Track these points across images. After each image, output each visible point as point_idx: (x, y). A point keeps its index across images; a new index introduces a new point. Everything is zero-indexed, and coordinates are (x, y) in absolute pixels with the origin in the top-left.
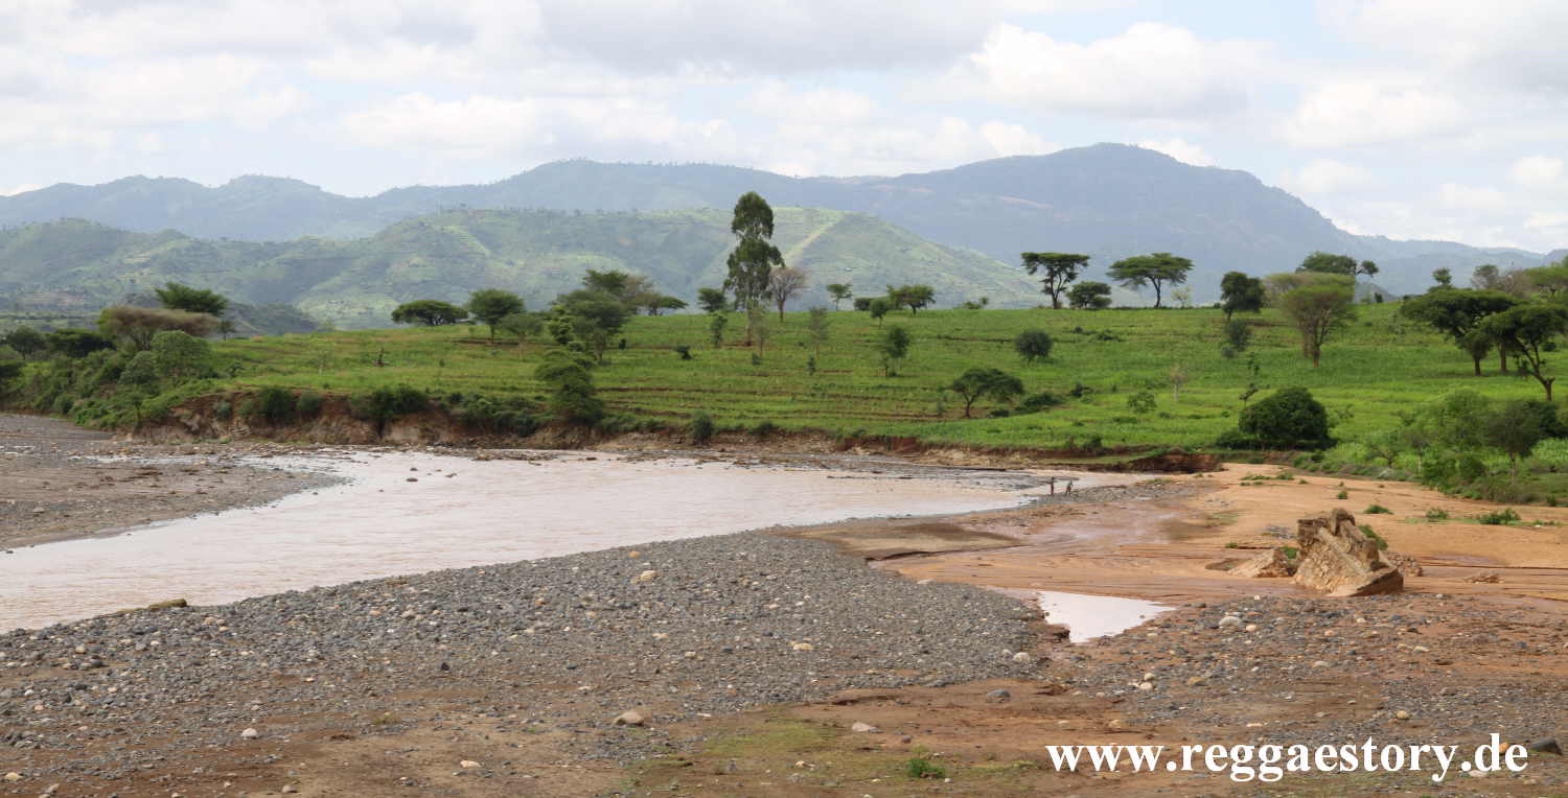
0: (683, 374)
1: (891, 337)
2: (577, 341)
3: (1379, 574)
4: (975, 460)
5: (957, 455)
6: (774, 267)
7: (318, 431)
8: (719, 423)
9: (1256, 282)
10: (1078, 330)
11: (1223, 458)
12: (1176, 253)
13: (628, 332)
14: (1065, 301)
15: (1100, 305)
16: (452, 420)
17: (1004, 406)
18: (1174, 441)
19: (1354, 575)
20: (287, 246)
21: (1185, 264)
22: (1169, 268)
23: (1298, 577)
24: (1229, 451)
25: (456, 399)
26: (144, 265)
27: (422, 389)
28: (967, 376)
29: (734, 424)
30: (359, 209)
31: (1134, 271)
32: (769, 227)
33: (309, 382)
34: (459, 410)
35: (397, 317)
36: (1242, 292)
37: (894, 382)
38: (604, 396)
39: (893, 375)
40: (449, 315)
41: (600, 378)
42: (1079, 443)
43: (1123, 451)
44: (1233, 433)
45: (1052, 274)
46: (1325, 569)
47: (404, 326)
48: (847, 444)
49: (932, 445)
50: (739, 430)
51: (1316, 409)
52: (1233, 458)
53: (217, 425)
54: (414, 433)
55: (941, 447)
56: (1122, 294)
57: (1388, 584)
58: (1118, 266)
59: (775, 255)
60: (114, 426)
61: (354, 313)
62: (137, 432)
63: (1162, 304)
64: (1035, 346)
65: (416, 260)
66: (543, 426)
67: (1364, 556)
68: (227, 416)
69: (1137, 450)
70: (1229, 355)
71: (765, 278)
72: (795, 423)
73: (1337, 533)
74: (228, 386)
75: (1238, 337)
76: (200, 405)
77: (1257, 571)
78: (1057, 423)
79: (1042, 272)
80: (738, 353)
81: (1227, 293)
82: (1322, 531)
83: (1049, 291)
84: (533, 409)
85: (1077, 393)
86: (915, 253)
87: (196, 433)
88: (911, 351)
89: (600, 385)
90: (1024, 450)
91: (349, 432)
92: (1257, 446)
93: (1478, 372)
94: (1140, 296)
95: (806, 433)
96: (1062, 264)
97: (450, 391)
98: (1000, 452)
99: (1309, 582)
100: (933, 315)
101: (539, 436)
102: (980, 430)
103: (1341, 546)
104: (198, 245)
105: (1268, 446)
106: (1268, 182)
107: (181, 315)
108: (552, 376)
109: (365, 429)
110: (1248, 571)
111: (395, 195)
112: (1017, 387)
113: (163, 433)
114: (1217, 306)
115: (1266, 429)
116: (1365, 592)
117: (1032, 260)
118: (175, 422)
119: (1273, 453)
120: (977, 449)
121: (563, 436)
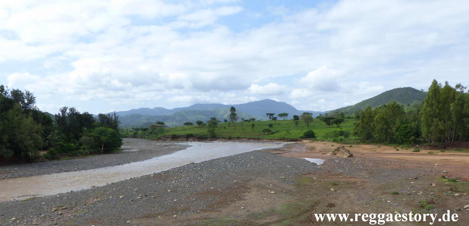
0: (226, 130)
1: (252, 125)
2: (212, 127)
3: (350, 154)
4: (268, 141)
5: (265, 140)
6: (236, 116)
7: (179, 140)
8: (232, 137)
9: (298, 116)
10: (275, 123)
11: (301, 140)
12: (286, 113)
13: (218, 125)
14: (272, 120)
15: (276, 120)
16: (197, 137)
17: (269, 134)
18: (295, 138)
19: (346, 155)
20: (162, 116)
21: (288, 114)
22: (285, 115)
23: (337, 155)
24: (302, 139)
25: (197, 135)
26: (144, 119)
27: (192, 134)
28: (264, 130)
29: (234, 137)
30: (171, 111)
31: (281, 115)
32: (235, 111)
33: (178, 133)
34: (197, 136)
35: (184, 124)
36: (296, 118)
37: (253, 131)
38: (216, 134)
39: (253, 130)
40: (191, 124)
41: (216, 132)
42: (282, 138)
43: (288, 139)
44: (302, 136)
45: (270, 116)
46: (341, 154)
47: (185, 126)
48: (249, 139)
49: (261, 139)
50: (235, 138)
51: (313, 133)
52: (303, 139)
53: (166, 139)
54: (192, 139)
55: (263, 139)
56: (279, 118)
57: (351, 156)
58: (279, 115)
59: (236, 114)
60: (153, 140)
61: (171, 124)
62: (156, 141)
63: (285, 119)
64: (271, 126)
65: (179, 117)
66: (209, 138)
67: (348, 152)
68: (168, 138)
69: (289, 139)
70: (296, 126)
71: (235, 118)
72: (242, 137)
73: (343, 149)
74: (167, 134)
75: (297, 123)
76: (164, 137)
77: (330, 154)
78: (277, 135)
79: (269, 116)
80: (232, 128)
81: (294, 118)
82: (340, 149)
83: (270, 118)
84: (207, 136)
85: (277, 131)
86: (243, 114)
87: (164, 140)
88: (255, 127)
89: (215, 132)
90: (274, 139)
91: (183, 139)
92: (305, 138)
93: (333, 127)
94: (282, 119)
95: (244, 138)
96: (271, 115)
97: (196, 134)
98: (271, 140)
99: (339, 156)
100: (255, 122)
101: (208, 139)
102: (267, 137)
103: (344, 151)
104: (151, 116)
105: (307, 138)
106: (288, 104)
107: (159, 125)
108: (209, 131)
109: (186, 139)
110: (329, 154)
111: (175, 109)
112: (270, 131)
113: (160, 140)
114: (292, 120)
115: (307, 135)
116: (348, 157)
117: (268, 114)
118: (162, 139)
119: (308, 139)
120: (268, 139)
121: (211, 139)
